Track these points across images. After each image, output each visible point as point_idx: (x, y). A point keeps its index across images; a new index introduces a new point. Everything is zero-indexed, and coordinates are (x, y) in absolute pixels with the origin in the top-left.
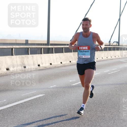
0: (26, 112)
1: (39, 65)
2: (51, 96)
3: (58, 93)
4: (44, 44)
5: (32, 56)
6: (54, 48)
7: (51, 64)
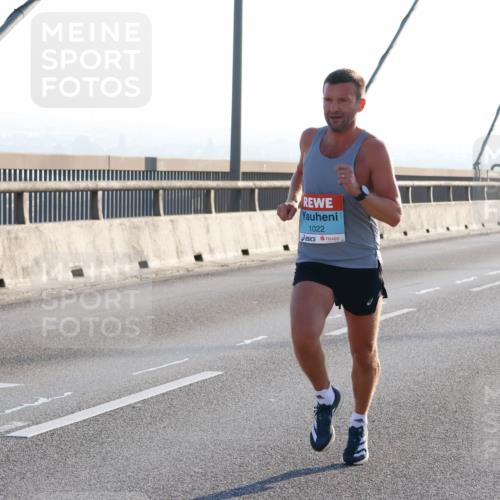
0: (151, 438)
1: (198, 258)
2: (245, 379)
3: (273, 367)
4: (216, 176)
5: (172, 221)
6: (257, 191)
7: (245, 252)
